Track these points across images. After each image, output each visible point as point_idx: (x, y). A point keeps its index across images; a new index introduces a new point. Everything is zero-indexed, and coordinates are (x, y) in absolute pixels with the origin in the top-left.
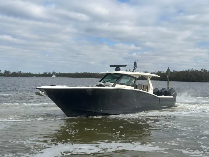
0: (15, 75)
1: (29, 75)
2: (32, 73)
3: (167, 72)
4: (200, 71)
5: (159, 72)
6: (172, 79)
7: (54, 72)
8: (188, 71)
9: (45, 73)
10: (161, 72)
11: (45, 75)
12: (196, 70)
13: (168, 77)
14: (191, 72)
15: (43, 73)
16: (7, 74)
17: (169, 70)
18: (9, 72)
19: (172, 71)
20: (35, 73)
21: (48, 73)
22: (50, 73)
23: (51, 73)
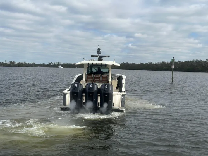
0: (20, 65)
1: (34, 65)
2: (36, 63)
3: (171, 62)
4: (205, 61)
5: (163, 62)
6: (176, 70)
7: (58, 63)
8: (193, 61)
9: (50, 63)
10: (165, 62)
11: (49, 65)
12: (201, 61)
13: (173, 67)
14: (196, 62)
15: (48, 64)
16: (12, 64)
17: (173, 60)
18: (14, 62)
19: (177, 61)
20: (40, 64)
21: (53, 64)
22: (54, 63)
23: (56, 64)
